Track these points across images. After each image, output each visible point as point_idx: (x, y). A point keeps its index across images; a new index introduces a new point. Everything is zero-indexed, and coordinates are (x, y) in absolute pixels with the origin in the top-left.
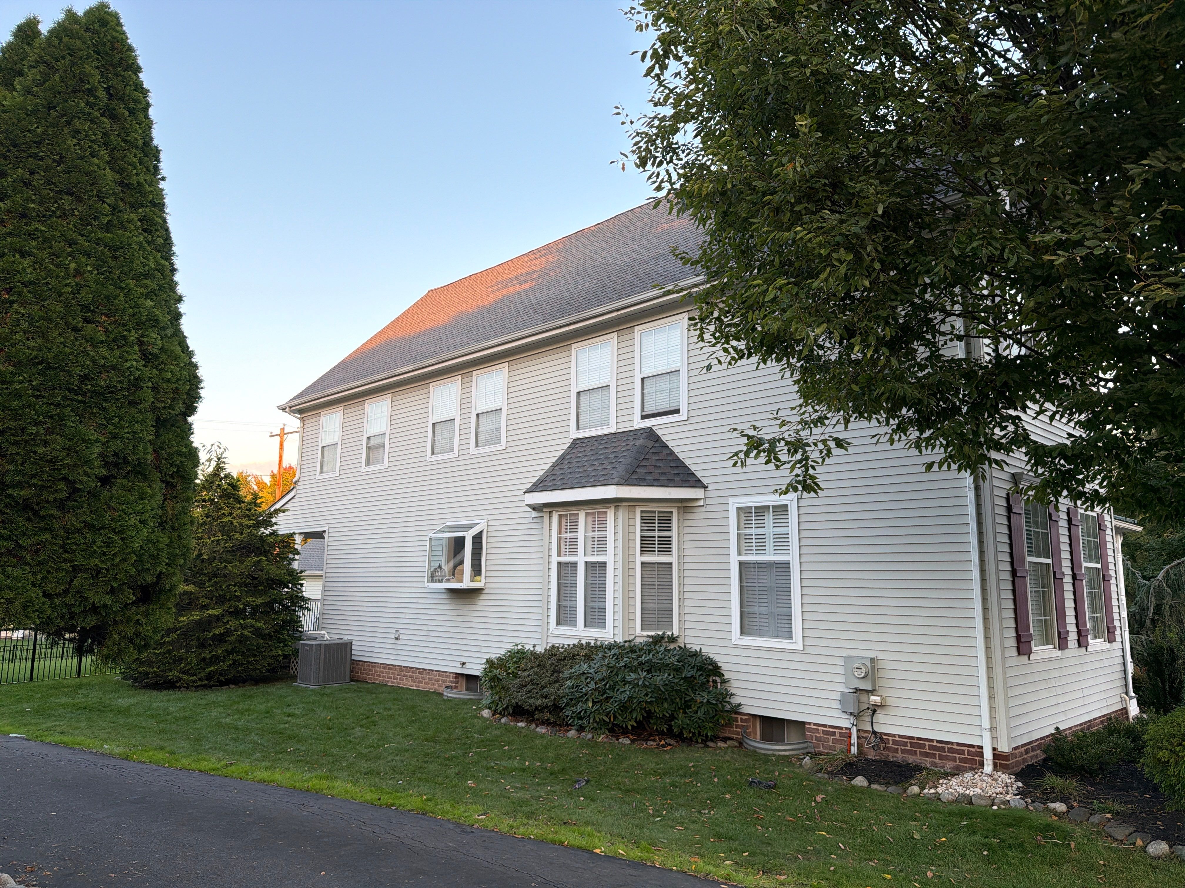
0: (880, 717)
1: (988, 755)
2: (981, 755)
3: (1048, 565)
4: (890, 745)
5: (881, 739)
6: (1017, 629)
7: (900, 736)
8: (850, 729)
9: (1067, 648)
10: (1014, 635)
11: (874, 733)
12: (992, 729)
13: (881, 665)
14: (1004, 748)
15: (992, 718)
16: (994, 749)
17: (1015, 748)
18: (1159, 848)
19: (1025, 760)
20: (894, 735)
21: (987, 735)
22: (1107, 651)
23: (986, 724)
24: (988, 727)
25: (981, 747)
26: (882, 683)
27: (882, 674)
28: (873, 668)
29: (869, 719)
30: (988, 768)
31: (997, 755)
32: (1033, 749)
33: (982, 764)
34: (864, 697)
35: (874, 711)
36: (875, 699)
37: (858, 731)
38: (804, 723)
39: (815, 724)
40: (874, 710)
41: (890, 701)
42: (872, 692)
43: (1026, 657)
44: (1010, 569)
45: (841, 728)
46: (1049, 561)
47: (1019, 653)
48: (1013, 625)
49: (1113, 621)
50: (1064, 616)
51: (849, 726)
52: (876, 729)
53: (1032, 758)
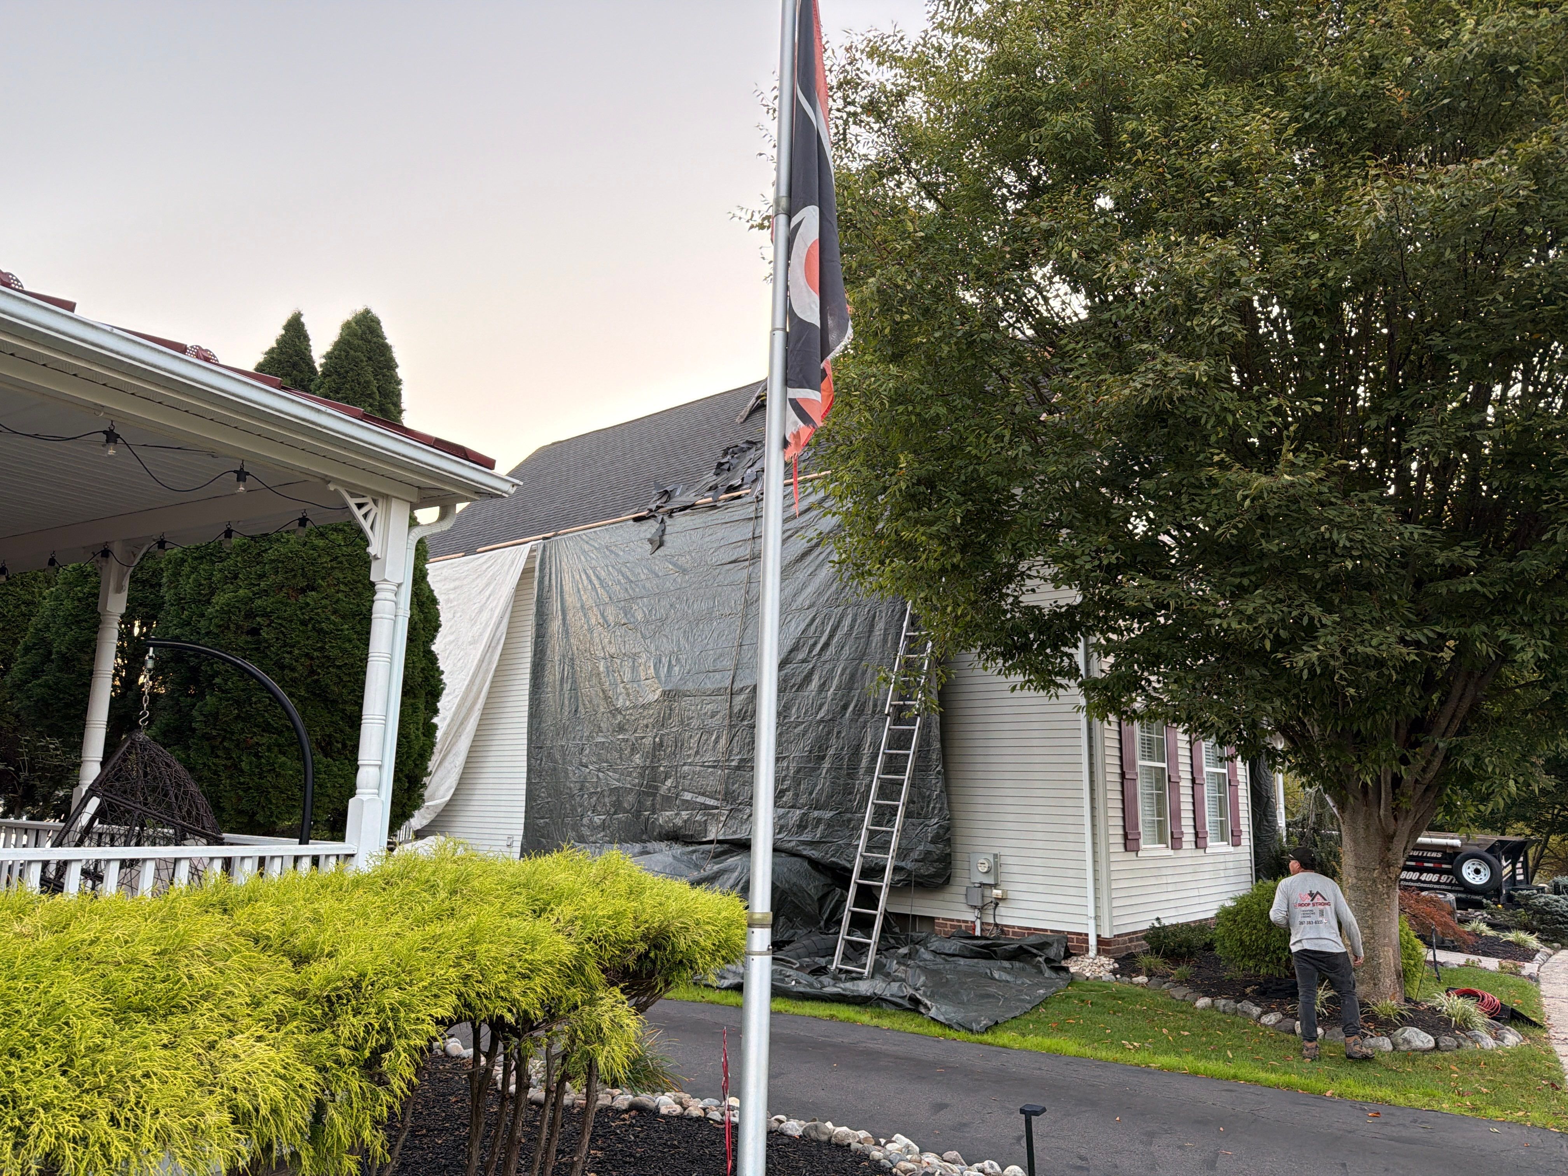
0: (1002, 910)
1: (1092, 941)
2: (1087, 941)
3: (1163, 769)
4: (1010, 936)
5: (1002, 931)
6: (1124, 827)
7: (1019, 928)
8: (973, 922)
9: (1180, 848)
10: (1121, 832)
11: (996, 925)
12: (1097, 918)
13: (1003, 860)
14: (1106, 934)
15: (1096, 907)
16: (1098, 936)
17: (1119, 936)
18: (1203, 1002)
19: (1128, 948)
20: (1014, 927)
21: (1092, 923)
22: (1230, 853)
23: (1092, 913)
24: (1093, 915)
25: (1087, 935)
26: (1003, 877)
27: (1004, 869)
28: (996, 863)
29: (992, 912)
30: (1092, 952)
31: (1100, 941)
32: (1138, 939)
33: (1087, 950)
34: (987, 892)
35: (997, 904)
36: (997, 893)
37: (982, 923)
38: (933, 919)
39: (943, 919)
40: (997, 902)
41: (1011, 895)
42: (995, 886)
43: (1134, 854)
44: (1119, 771)
45: (966, 922)
46: (1165, 765)
47: (1126, 850)
48: (1121, 823)
49: (1238, 825)
50: (1179, 818)
51: (973, 919)
52: (998, 922)
53: (1136, 946)
